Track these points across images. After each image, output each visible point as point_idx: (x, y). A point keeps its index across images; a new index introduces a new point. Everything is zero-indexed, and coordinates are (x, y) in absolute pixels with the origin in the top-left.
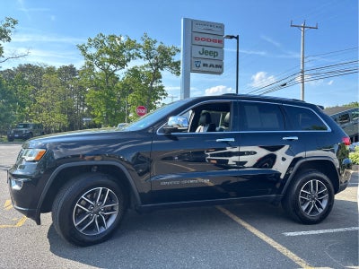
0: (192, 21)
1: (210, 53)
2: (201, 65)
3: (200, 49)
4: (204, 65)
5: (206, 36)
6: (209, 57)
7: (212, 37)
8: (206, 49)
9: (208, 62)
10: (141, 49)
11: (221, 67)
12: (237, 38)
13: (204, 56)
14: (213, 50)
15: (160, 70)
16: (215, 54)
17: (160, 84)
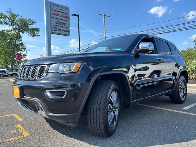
0: (51, 3)
1: (62, 23)
2: (58, 30)
3: (56, 20)
4: (59, 30)
5: (60, 13)
6: (61, 25)
7: (63, 14)
8: (59, 20)
9: (61, 29)
10: (7, 19)
11: (68, 32)
12: (78, 16)
13: (58, 25)
14: (64, 22)
15: (21, 33)
16: (65, 24)
17: (21, 42)
